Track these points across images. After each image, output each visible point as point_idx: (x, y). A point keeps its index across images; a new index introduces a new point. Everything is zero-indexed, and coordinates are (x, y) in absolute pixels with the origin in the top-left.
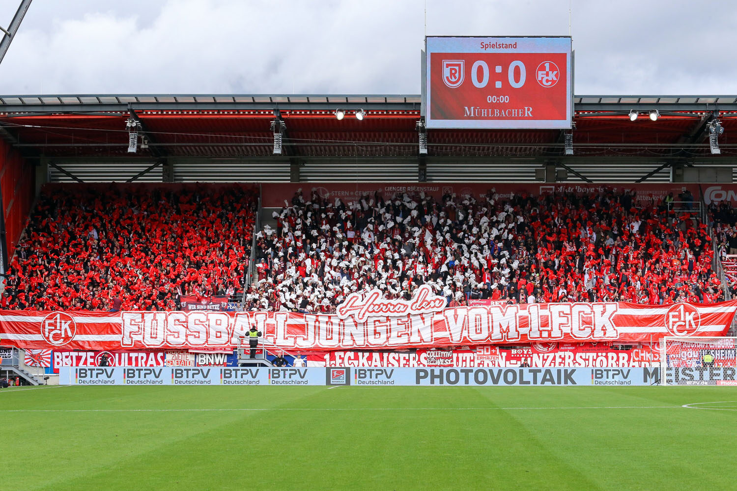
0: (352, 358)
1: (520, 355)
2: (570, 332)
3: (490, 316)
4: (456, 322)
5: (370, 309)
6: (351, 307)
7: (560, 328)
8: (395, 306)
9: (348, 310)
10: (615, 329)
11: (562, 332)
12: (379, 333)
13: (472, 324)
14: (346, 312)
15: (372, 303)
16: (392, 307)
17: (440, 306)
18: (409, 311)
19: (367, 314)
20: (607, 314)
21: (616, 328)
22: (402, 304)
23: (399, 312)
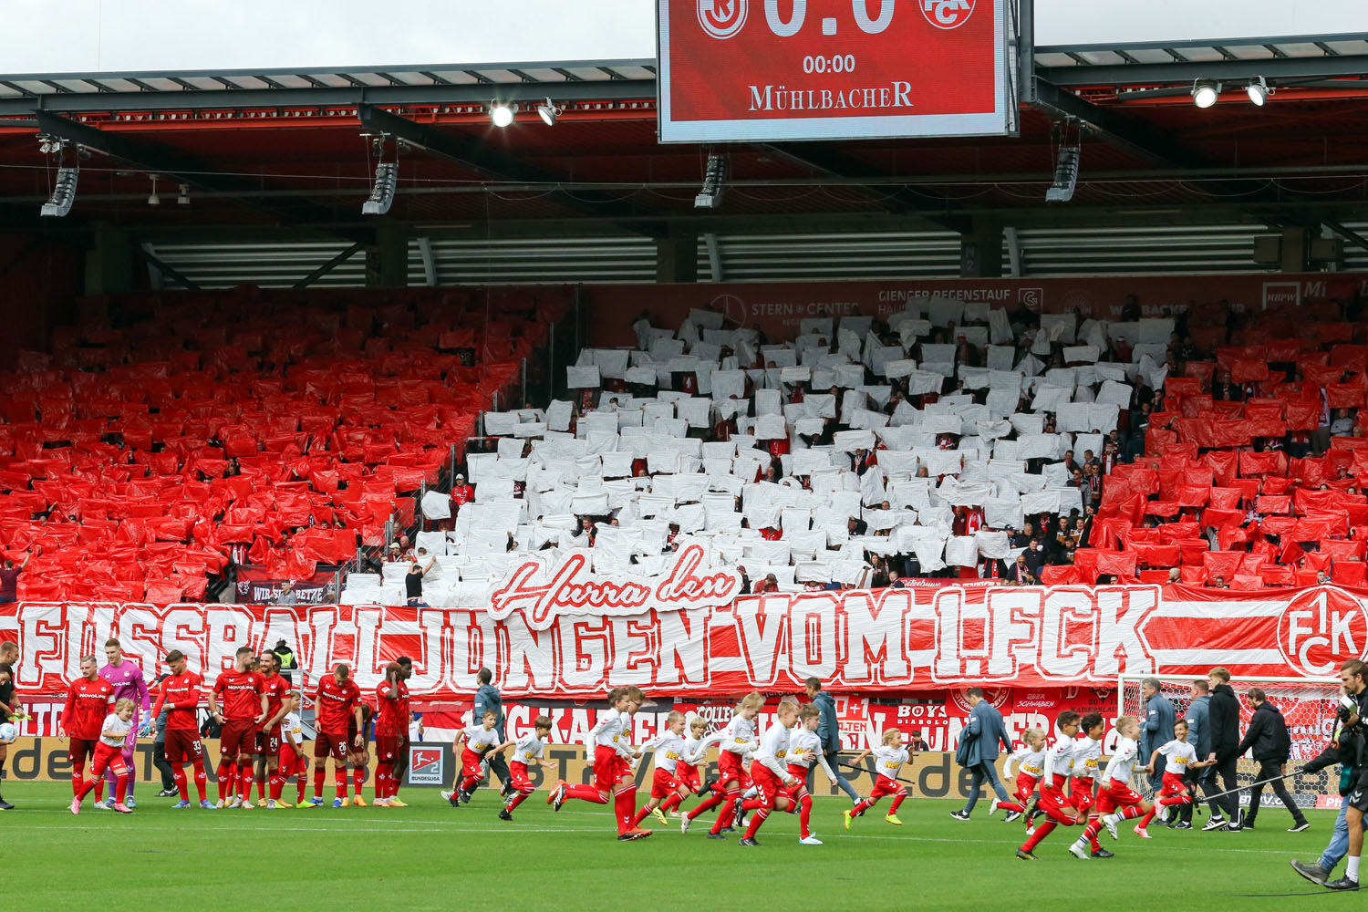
0: (526, 721)
1: (917, 719)
2: (1033, 661)
3: (842, 618)
4: (761, 633)
5: (562, 598)
6: (519, 589)
7: (1010, 651)
8: (620, 590)
9: (512, 599)
10: (1148, 656)
11: (1014, 660)
12: (588, 656)
13: (799, 638)
14: (508, 602)
15: (567, 583)
16: (614, 592)
17: (725, 594)
18: (652, 602)
19: (555, 609)
20: (1132, 616)
21: (1152, 652)
22: (635, 586)
23: (629, 605)
